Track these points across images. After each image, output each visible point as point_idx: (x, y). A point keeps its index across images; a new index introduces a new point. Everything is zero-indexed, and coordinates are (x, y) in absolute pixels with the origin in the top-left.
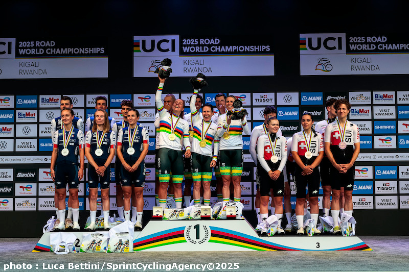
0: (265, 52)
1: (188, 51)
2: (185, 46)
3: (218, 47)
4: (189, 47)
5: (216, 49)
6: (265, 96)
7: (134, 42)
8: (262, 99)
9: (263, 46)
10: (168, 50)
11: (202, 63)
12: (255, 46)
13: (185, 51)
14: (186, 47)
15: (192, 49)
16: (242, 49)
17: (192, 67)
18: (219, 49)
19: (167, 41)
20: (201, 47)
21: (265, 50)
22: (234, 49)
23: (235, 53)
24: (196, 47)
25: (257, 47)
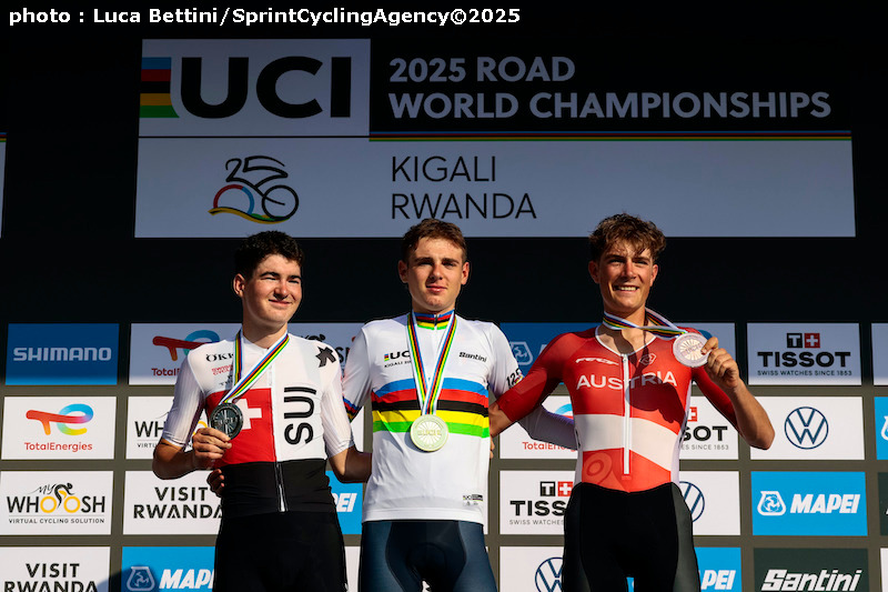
0: (804, 126)
1: (413, 113)
2: (400, 89)
3: (566, 99)
4: (420, 97)
5: (559, 105)
6: (812, 341)
7: (144, 66)
8: (798, 351)
9: (794, 96)
10: (311, 109)
11: (484, 172)
12: (756, 96)
13: (398, 113)
14: (406, 97)
15: (437, 105)
16: (687, 105)
17: (433, 190)
18: (573, 105)
19: (311, 66)
20: (481, 97)
21: (803, 112)
22: (646, 106)
23: (656, 126)
24: (458, 97)
25: (764, 98)
